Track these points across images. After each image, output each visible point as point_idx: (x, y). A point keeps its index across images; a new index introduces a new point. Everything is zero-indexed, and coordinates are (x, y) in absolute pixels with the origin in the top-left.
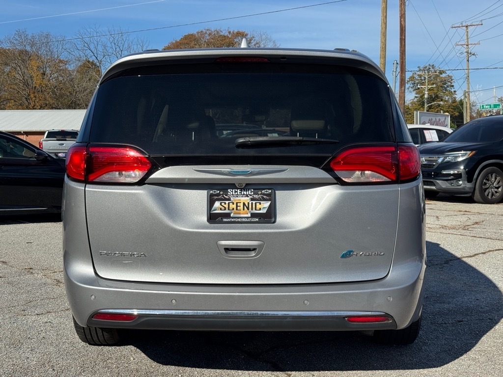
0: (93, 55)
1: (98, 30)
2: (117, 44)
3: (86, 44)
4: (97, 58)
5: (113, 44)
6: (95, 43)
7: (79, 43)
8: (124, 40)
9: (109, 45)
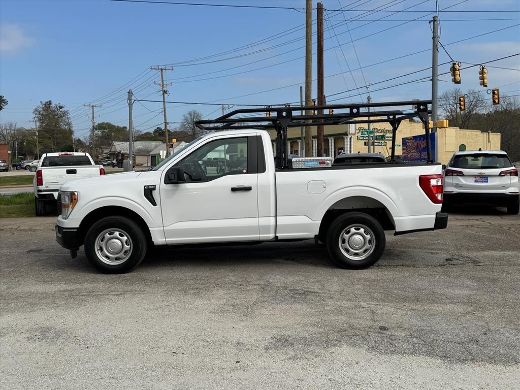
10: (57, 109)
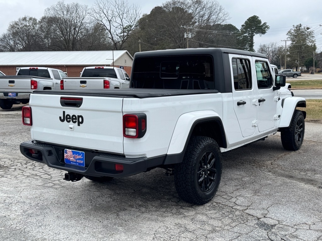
2: (120, 9)
3: (101, 10)
4: (108, 18)
6: (107, 8)
8: (125, 6)
9: (115, 10)
10: (305, 30)
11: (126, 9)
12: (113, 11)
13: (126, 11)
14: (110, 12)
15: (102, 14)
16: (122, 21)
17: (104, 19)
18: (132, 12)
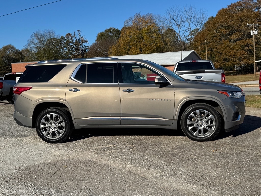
0: (175, 22)
1: (178, 8)
2: (188, 15)
3: (171, 17)
4: (177, 24)
5: (186, 15)
6: (176, 15)
7: (168, 16)
8: (193, 12)
9: (184, 16)
11: (194, 14)
12: (182, 17)
13: (193, 15)
14: (179, 18)
15: (172, 21)
16: (190, 25)
17: (173, 25)
18: (199, 17)
